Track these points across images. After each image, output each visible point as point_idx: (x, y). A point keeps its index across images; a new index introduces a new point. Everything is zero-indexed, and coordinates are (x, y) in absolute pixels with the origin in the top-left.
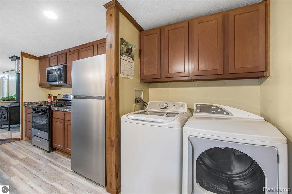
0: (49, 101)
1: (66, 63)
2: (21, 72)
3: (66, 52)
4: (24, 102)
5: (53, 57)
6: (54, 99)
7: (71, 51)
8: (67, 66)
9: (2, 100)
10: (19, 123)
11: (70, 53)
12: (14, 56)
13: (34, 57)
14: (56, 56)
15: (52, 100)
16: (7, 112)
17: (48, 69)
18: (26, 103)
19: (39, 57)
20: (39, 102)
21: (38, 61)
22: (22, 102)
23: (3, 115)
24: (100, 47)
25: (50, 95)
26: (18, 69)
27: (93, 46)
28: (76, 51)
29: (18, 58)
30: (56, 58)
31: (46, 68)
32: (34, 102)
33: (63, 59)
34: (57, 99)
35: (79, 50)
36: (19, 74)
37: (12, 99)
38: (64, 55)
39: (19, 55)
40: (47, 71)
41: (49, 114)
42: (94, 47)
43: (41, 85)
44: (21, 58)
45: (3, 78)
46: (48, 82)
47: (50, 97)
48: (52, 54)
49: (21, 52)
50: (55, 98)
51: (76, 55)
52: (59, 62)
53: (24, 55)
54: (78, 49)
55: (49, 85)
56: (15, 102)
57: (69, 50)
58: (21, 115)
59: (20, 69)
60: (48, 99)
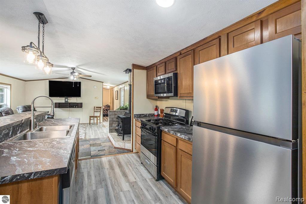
0: (156, 113)
1: (176, 70)
2: (132, 84)
3: (175, 56)
4: (134, 115)
5: (161, 65)
6: (161, 113)
7: (182, 53)
8: (177, 73)
9: (120, 109)
10: (130, 134)
11: (182, 56)
12: (128, 69)
13: (142, 68)
14: (164, 63)
15: (158, 112)
16: (122, 123)
17: (156, 79)
18: (136, 115)
19: (146, 67)
20: (147, 114)
21: (146, 71)
22: (133, 115)
23: (119, 124)
24: (234, 37)
25: (157, 106)
26: (130, 81)
27: (218, 39)
28: (191, 51)
29: (130, 71)
30: (164, 66)
31: (154, 78)
32: (142, 114)
33: (173, 64)
34: (165, 113)
35: (194, 50)
36: (130, 85)
37: (126, 109)
38: (174, 60)
39: (131, 68)
40: (155, 81)
41: (158, 135)
42: (220, 40)
43: (149, 97)
44: (132, 70)
45: (122, 89)
46: (156, 93)
47: (156, 109)
48: (160, 61)
49: (132, 64)
50: (162, 111)
51: (190, 58)
52: (167, 69)
53: (135, 66)
54: (193, 48)
55: (157, 97)
56: (128, 112)
57: (180, 53)
58: (132, 127)
59: (132, 81)
60: (155, 111)
